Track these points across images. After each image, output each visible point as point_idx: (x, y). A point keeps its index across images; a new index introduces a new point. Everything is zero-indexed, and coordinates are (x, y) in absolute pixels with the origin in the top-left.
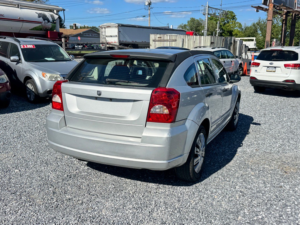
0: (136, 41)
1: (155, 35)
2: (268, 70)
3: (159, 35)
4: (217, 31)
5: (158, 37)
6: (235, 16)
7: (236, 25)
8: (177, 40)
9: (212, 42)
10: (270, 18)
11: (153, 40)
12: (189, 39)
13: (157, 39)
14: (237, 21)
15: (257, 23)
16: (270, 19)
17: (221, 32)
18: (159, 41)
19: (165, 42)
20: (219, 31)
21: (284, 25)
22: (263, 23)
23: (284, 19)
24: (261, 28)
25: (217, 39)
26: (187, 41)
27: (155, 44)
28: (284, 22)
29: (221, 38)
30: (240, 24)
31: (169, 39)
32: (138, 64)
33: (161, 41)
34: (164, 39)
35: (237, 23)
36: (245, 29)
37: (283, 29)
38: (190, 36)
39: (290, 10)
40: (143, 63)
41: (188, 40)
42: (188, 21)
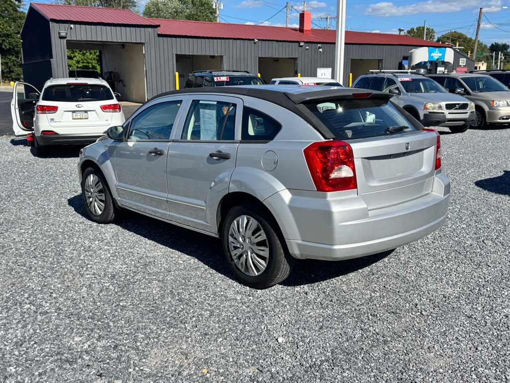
2: (74, 116)
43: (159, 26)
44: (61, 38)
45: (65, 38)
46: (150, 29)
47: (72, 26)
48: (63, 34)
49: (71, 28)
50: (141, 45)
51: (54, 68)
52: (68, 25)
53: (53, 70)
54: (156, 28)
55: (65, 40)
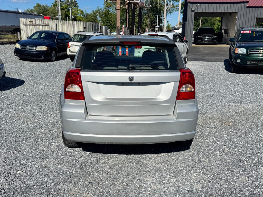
0: (5, 25)
1: (26, 19)
3: (29, 19)
4: (71, 17)
5: (29, 22)
6: (76, 3)
7: (79, 12)
8: (50, 24)
9: (85, 27)
10: (119, 7)
11: (24, 24)
12: (62, 23)
13: (28, 23)
14: (79, 8)
15: (96, 11)
16: (119, 9)
17: (74, 18)
18: (30, 25)
19: (37, 26)
20: (72, 17)
21: (127, 13)
22: (101, 11)
23: (127, 9)
24: (100, 15)
25: (88, 24)
26: (60, 25)
27: (26, 28)
28: (127, 11)
29: (91, 24)
30: (82, 11)
31: (41, 23)
32: (21, 48)
33: (33, 25)
34: (36, 23)
35: (80, 10)
36: (87, 16)
37: (127, 17)
38: (63, 21)
39: (132, 1)
40: (28, 47)
41: (62, 25)
42: (34, 6)
43: (248, 2)
44: (192, 11)
45: (194, 11)
46: (242, 4)
47: (199, 5)
48: (193, 9)
49: (198, 6)
50: (236, 13)
51: (186, 27)
52: (197, 4)
53: (186, 28)
54: (246, 3)
55: (194, 12)
